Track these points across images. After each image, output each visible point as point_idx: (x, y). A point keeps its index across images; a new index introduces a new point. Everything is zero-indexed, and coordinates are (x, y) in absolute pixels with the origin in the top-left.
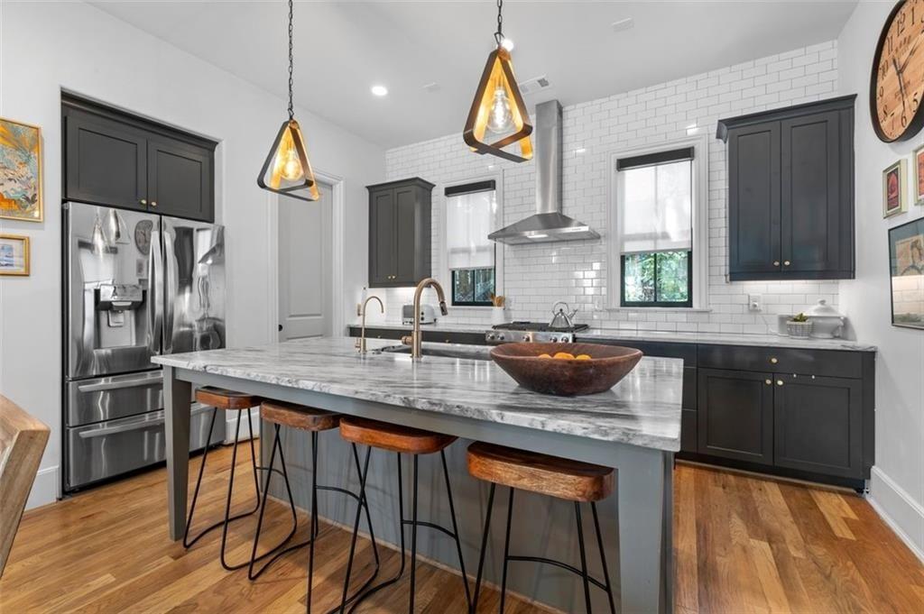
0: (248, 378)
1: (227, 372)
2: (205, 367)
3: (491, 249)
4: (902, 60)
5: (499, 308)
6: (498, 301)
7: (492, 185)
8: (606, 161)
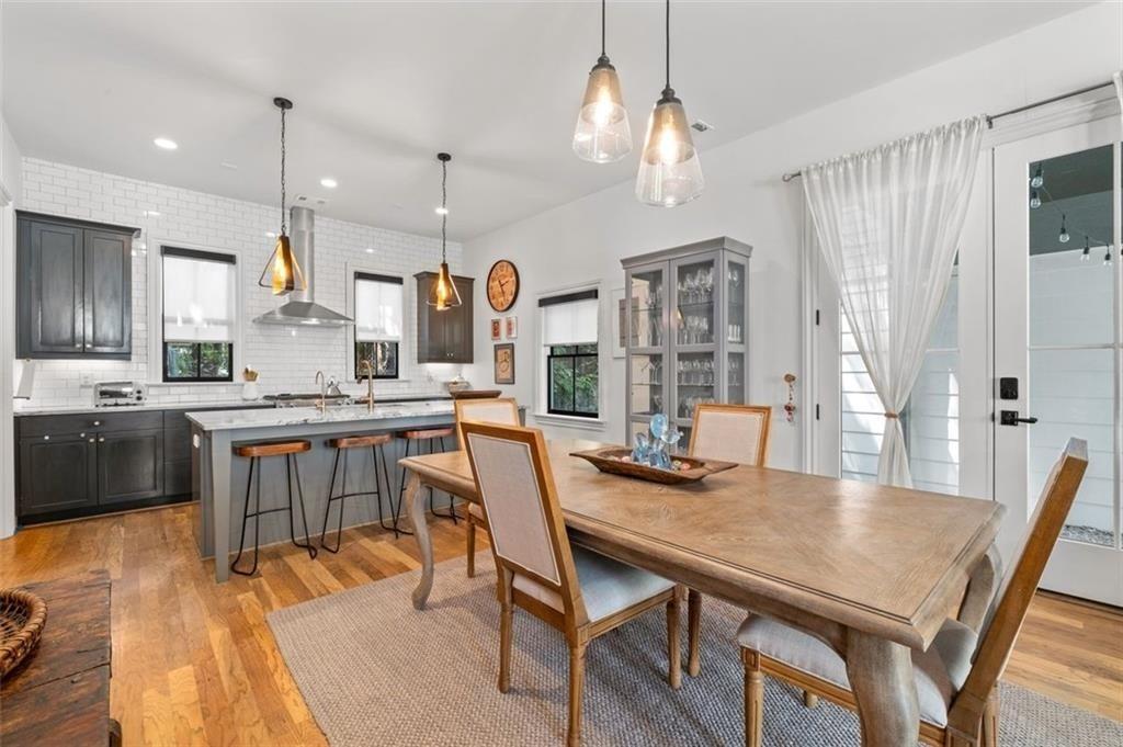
3: (228, 323)
4: (503, 282)
5: (251, 383)
6: (250, 376)
7: (229, 259)
8: (346, 269)
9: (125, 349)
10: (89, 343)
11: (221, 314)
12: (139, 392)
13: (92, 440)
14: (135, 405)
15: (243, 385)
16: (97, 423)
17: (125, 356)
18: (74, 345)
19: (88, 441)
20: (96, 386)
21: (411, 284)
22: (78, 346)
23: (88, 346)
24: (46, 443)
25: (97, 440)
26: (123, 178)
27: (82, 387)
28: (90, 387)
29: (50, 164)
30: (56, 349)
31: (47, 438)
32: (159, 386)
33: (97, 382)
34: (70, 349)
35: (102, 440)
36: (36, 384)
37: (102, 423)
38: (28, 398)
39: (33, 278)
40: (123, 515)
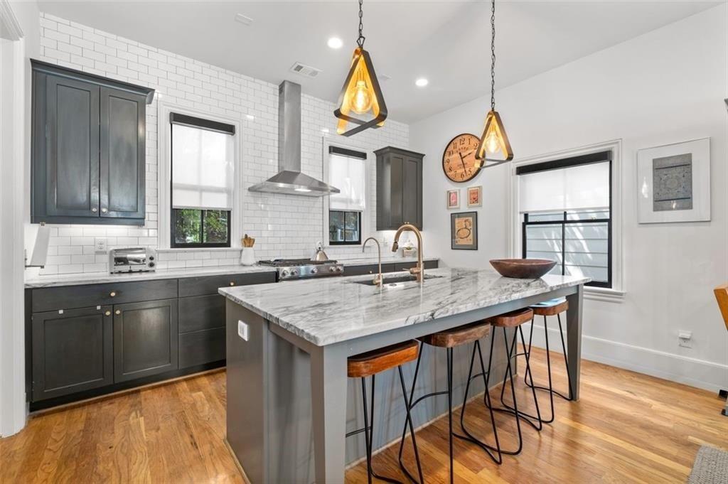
0: (478, 307)
1: (458, 309)
2: (432, 315)
3: (227, 191)
4: (463, 154)
5: (250, 249)
6: (248, 241)
7: (229, 129)
8: (323, 143)
9: (138, 215)
10: (105, 207)
11: (220, 182)
12: (152, 258)
13: (108, 313)
14: (147, 271)
15: (241, 251)
16: (113, 294)
17: (140, 222)
18: (90, 209)
19: (104, 315)
20: (111, 252)
21: (372, 158)
22: (94, 210)
23: (104, 210)
24: (61, 318)
25: (113, 313)
26: (136, 43)
27: (97, 253)
28: (105, 253)
29: (67, 22)
30: (73, 213)
31: (61, 312)
32: (168, 252)
33: (112, 248)
34: (86, 213)
35: (118, 312)
36: (50, 251)
37: (118, 293)
38: (42, 267)
39: (48, 135)
40: (138, 391)
